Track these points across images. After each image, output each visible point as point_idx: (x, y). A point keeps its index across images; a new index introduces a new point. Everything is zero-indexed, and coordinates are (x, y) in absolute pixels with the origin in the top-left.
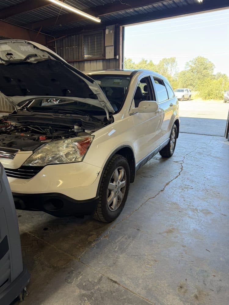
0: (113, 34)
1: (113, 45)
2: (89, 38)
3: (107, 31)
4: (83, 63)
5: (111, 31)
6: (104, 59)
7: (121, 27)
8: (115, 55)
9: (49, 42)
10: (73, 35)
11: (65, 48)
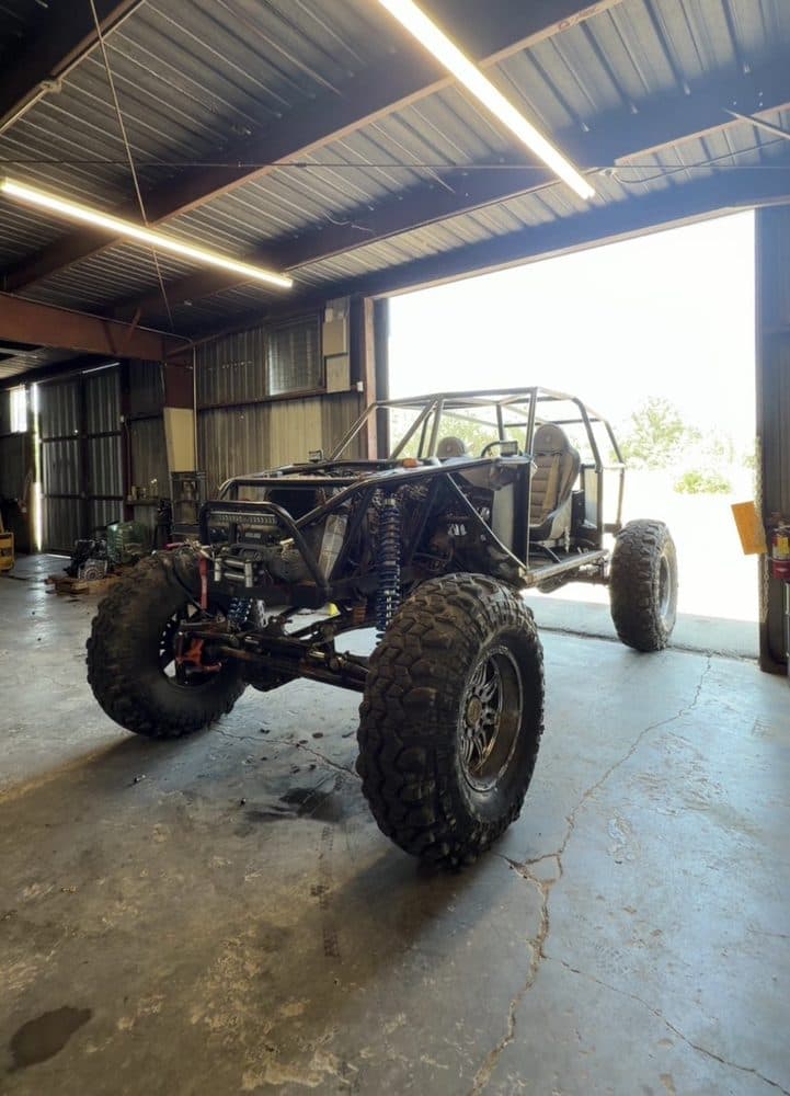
0: (345, 321)
1: (345, 351)
2: (292, 337)
3: (329, 315)
4: (266, 410)
5: (341, 315)
6: (323, 396)
7: (368, 302)
8: (354, 381)
9: (173, 352)
10: (242, 331)
11: (221, 366)
